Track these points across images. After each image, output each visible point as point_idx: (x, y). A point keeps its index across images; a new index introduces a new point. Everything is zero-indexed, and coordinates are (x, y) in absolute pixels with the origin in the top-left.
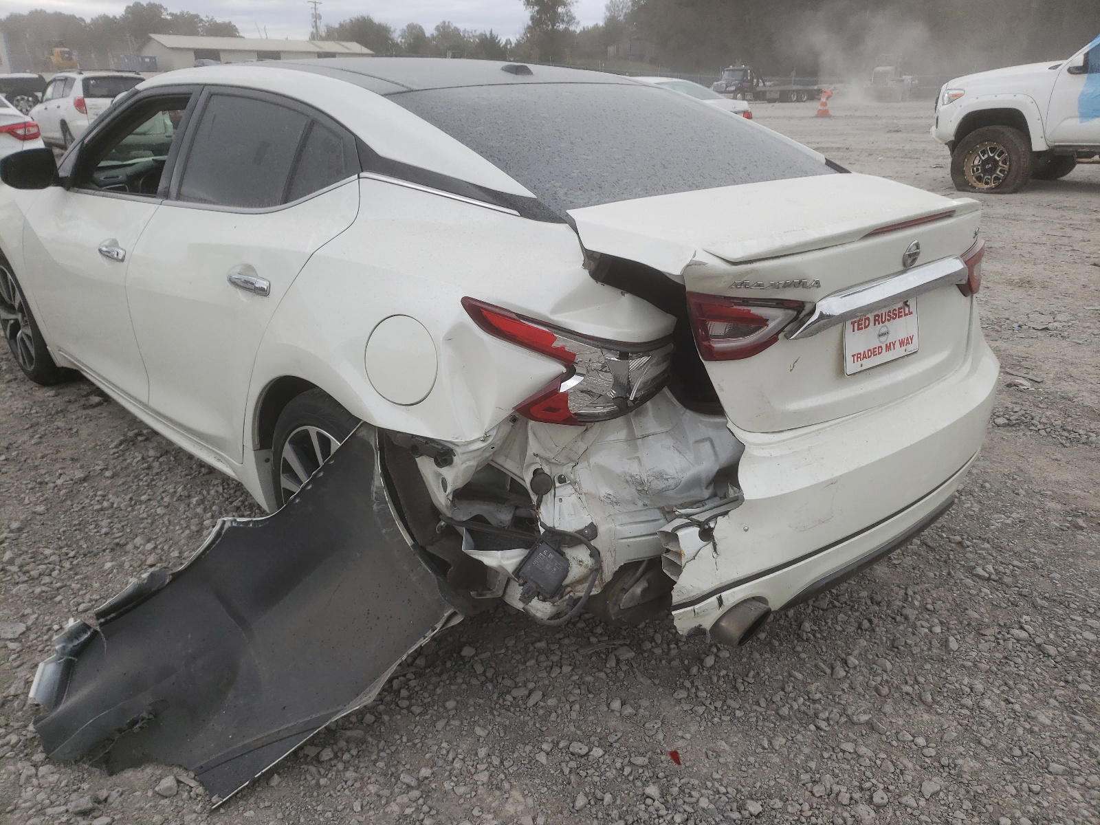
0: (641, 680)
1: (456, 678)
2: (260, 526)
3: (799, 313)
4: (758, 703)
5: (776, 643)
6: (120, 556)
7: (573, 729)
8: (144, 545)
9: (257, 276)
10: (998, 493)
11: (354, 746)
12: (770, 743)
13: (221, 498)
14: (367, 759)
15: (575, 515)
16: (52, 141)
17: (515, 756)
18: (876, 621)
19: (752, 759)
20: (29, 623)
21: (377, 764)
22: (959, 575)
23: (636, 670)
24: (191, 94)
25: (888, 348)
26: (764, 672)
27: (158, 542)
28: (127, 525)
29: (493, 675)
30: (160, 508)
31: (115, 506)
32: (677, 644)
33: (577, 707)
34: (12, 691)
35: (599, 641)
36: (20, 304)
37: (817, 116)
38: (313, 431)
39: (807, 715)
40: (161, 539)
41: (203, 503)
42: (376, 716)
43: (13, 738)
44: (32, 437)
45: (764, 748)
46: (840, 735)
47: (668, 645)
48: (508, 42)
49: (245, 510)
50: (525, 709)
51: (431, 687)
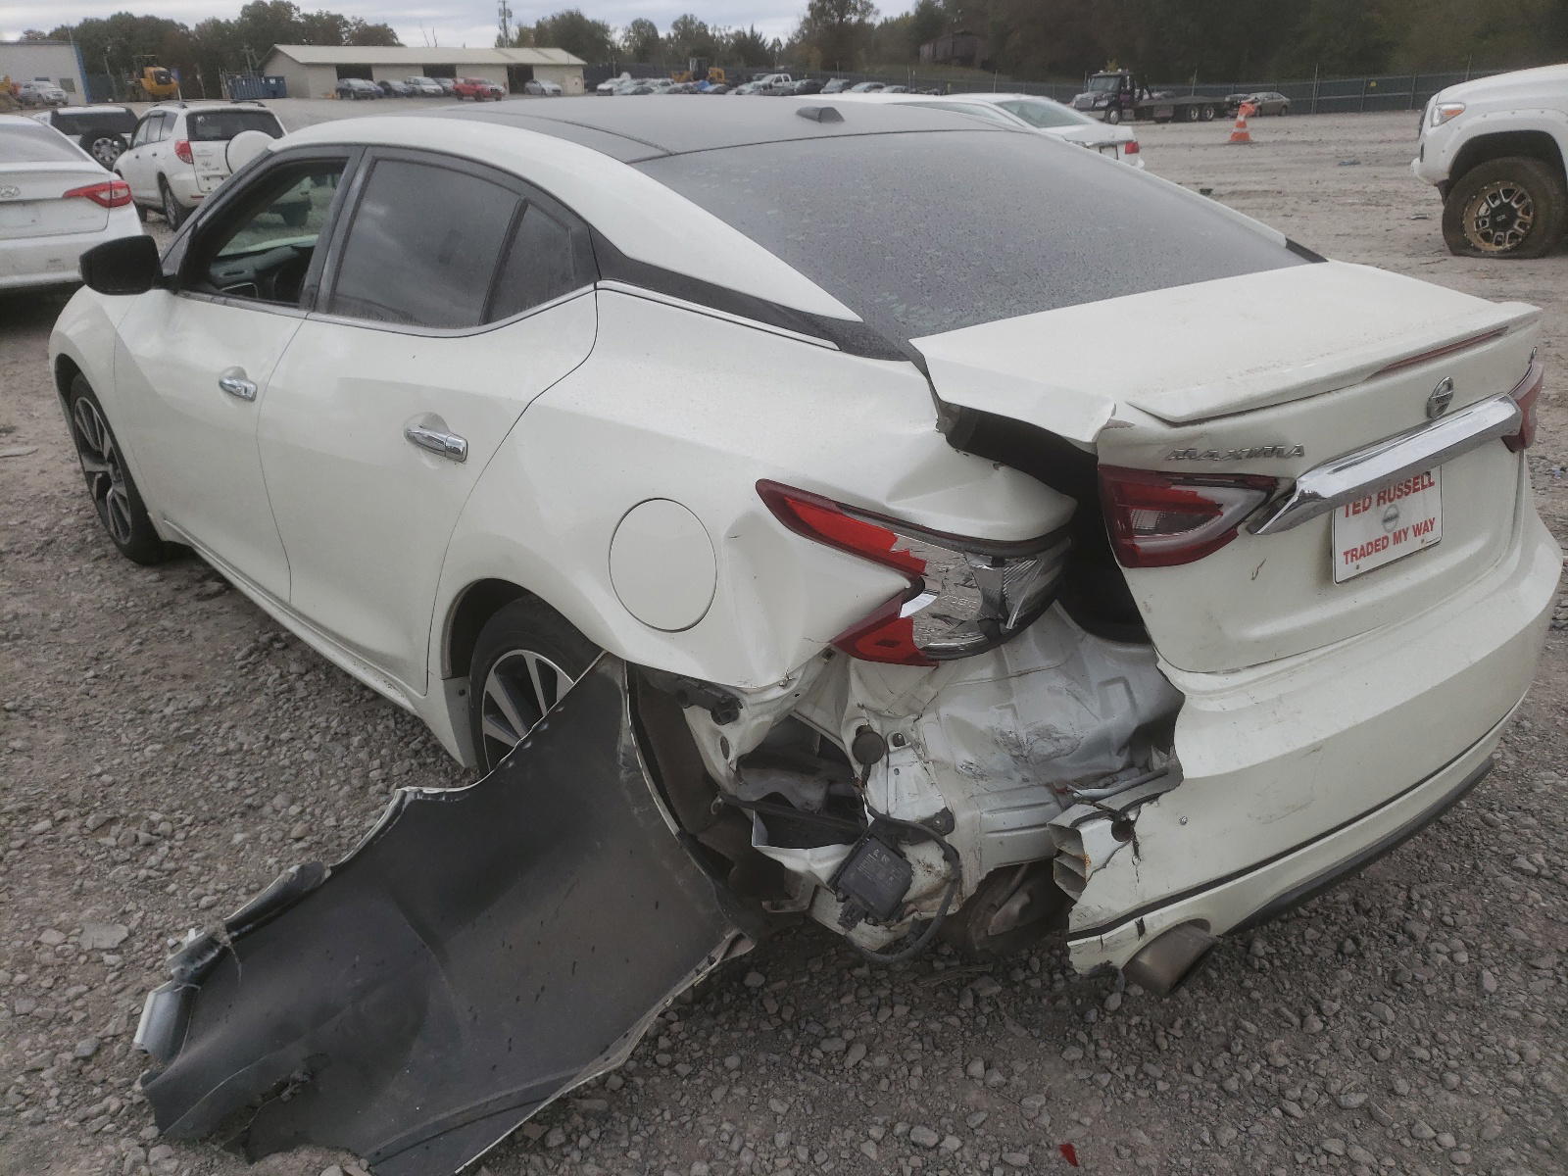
0: (1013, 1029)
1: (738, 1020)
2: (457, 800)
3: (1270, 494)
4: (1190, 1070)
5: (1214, 975)
6: (255, 824)
7: (914, 1105)
8: (288, 807)
9: (447, 431)
10: (1543, 736)
11: (594, 1125)
12: (1213, 1136)
13: (392, 737)
14: (613, 1145)
15: (919, 794)
16: (147, 202)
17: (830, 1146)
18: (1364, 940)
19: (1186, 1161)
20: (133, 925)
21: (629, 1154)
22: (1492, 868)
23: (1004, 1014)
24: (347, 158)
25: (1397, 539)
26: (1197, 1020)
27: (306, 804)
28: (262, 777)
29: (792, 1017)
30: (307, 752)
31: (245, 747)
32: (1063, 973)
33: (919, 1070)
34: (111, 1028)
35: (947, 968)
36: (111, 452)
37: (1230, 144)
38: (531, 657)
39: (1268, 1092)
40: (310, 799)
41: (367, 744)
42: (624, 1078)
43: (113, 1103)
44: (129, 642)
45: (1203, 1143)
46: (1322, 1127)
47: (1051, 974)
48: (777, 42)
49: (428, 756)
50: (842, 1071)
51: (702, 1034)
